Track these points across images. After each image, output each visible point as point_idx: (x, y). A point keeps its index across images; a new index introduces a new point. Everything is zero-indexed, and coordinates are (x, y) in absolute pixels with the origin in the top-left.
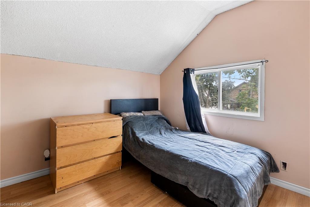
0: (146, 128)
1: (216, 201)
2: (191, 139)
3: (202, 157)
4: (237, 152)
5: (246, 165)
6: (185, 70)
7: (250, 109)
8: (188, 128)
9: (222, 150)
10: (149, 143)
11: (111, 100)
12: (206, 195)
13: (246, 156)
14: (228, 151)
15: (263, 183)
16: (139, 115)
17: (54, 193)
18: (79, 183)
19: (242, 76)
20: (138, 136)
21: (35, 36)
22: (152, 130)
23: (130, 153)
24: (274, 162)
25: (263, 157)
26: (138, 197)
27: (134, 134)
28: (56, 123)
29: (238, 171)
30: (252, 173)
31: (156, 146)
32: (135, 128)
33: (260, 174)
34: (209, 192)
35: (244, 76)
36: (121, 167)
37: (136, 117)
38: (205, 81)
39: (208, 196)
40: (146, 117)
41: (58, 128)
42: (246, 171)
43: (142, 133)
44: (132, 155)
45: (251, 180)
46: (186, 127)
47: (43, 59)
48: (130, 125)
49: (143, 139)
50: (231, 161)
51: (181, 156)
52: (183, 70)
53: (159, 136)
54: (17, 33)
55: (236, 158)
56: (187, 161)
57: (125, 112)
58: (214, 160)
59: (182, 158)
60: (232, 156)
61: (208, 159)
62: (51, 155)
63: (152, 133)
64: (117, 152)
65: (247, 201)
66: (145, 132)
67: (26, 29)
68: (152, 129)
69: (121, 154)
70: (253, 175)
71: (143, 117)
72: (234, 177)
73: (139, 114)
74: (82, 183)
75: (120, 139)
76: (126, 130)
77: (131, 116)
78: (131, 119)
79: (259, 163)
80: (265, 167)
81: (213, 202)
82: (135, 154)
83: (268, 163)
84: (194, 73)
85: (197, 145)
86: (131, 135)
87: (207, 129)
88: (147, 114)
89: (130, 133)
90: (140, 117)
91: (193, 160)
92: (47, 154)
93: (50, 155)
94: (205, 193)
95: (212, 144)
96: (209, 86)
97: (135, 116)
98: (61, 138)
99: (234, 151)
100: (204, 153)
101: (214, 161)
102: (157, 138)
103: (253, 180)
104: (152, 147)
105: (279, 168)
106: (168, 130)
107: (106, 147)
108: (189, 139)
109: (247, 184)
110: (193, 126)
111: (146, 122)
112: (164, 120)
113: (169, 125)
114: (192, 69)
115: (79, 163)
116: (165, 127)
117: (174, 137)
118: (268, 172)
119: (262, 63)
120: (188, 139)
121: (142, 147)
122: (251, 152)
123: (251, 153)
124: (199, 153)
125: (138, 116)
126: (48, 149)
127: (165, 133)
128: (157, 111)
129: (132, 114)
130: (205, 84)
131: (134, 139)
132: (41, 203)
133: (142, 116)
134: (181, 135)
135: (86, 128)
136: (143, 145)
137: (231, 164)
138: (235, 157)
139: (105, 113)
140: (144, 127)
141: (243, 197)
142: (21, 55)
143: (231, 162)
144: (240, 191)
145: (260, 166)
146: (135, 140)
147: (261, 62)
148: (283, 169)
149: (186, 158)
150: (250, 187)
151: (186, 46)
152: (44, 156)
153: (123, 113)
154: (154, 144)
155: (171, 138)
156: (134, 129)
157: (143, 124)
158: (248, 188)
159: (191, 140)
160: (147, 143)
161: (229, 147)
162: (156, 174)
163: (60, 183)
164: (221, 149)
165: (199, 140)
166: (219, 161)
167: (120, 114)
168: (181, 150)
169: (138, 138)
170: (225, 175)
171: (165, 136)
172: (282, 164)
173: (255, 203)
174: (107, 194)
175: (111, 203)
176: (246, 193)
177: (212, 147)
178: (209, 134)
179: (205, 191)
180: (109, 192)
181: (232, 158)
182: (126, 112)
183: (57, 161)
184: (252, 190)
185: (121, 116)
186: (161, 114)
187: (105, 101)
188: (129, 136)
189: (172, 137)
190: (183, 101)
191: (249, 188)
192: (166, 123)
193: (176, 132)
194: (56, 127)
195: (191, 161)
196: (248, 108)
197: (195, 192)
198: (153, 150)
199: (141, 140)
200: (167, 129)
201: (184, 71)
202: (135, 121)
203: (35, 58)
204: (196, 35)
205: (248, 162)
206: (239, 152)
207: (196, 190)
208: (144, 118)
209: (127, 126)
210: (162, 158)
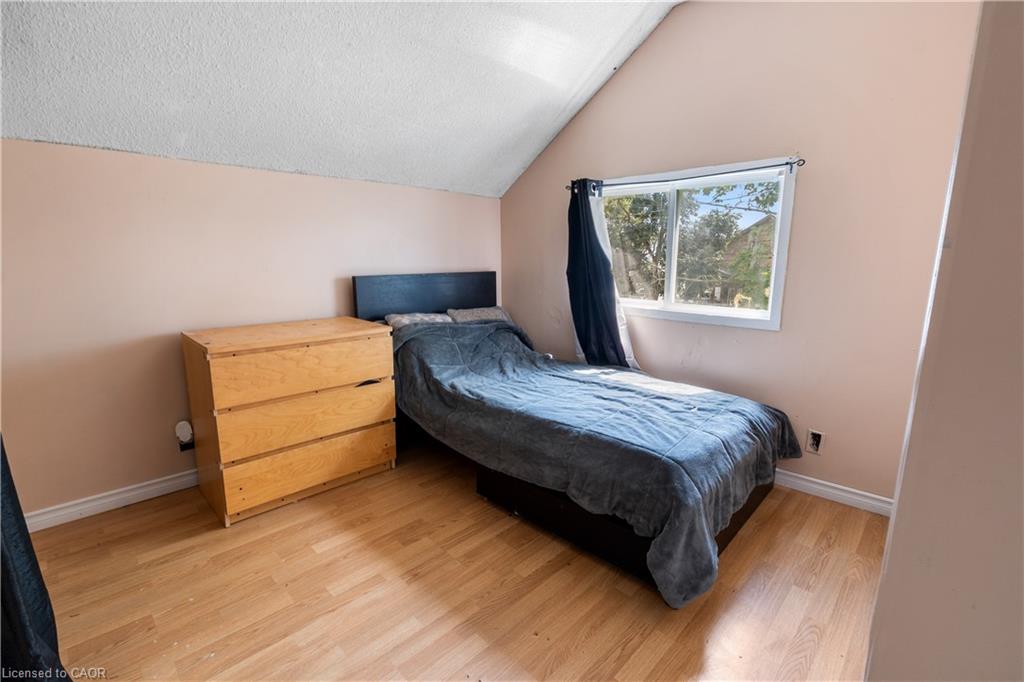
0: (460, 356)
1: (630, 518)
2: (584, 382)
3: (606, 423)
4: (699, 409)
5: (713, 438)
6: (574, 183)
7: (750, 299)
8: (582, 355)
9: (662, 407)
10: (470, 396)
11: (354, 278)
12: (609, 507)
13: (719, 418)
14: (675, 409)
15: (751, 480)
16: (441, 321)
17: (223, 525)
18: (284, 503)
19: (757, 199)
20: (438, 378)
21: (102, 79)
22: (477, 364)
23: (420, 424)
24: (792, 433)
25: (761, 421)
26: (443, 526)
27: (426, 372)
28: (206, 346)
29: (690, 449)
30: (724, 454)
31: (489, 403)
32: (428, 355)
33: (744, 458)
34: (617, 498)
35: (761, 198)
36: (396, 461)
37: (433, 328)
38: (648, 213)
39: (614, 509)
40: (460, 325)
41: (212, 358)
42: (708, 450)
43: (451, 372)
44: (423, 427)
45: (718, 469)
46: (575, 353)
47: (132, 152)
48: (415, 350)
49: (453, 386)
50: (677, 429)
51: (555, 422)
52: (570, 185)
53: (499, 377)
54: (45, 71)
55: (692, 423)
56: (566, 432)
57: (398, 313)
58: (636, 428)
59: (557, 427)
60: (683, 420)
61: (622, 428)
62: (196, 437)
63: (477, 369)
64: (383, 423)
65: (699, 510)
66: (458, 367)
67: (73, 58)
68: (477, 360)
69: (392, 426)
70: (727, 459)
71: (451, 328)
72: (677, 461)
73: (439, 318)
74: (292, 503)
75: (388, 388)
76: (403, 361)
77: (416, 324)
78: (417, 332)
79: (747, 433)
80: (764, 444)
81: (625, 520)
82: (431, 425)
83: (774, 435)
84: (600, 195)
85: (599, 397)
86: (418, 375)
87: (632, 355)
88: (465, 316)
89: (416, 371)
90: (443, 327)
91: (582, 431)
92: (184, 432)
93: (193, 434)
94: (606, 504)
95: (640, 393)
96: (660, 228)
97: (427, 323)
98: (226, 387)
99: (690, 409)
100: (614, 415)
101: (635, 431)
102: (491, 381)
103: (723, 470)
104: (478, 406)
105: (802, 447)
106: (524, 361)
107: (351, 408)
108: (580, 382)
109: (706, 477)
110: (594, 348)
111: (461, 340)
112: (512, 334)
113: (526, 348)
114: (597, 182)
115: (281, 450)
116: (516, 353)
117: (539, 379)
118: (771, 455)
119: (789, 166)
120: (578, 384)
121: (450, 407)
122: (734, 409)
123: (733, 412)
124: (601, 415)
125: (438, 323)
126: (186, 420)
127: (514, 371)
128: (492, 309)
129: (419, 317)
130: (649, 222)
131: (429, 388)
132: (193, 547)
133: (449, 323)
134: (559, 374)
135: (291, 359)
136: (454, 400)
137: (676, 437)
138: (689, 421)
139: (339, 316)
140: (454, 356)
141: (691, 502)
142: (63, 141)
143: (676, 433)
144: (685, 492)
145: (749, 440)
146: (432, 388)
147: (787, 164)
148: (812, 450)
149: (566, 428)
150: (712, 483)
151: (580, 106)
152: (178, 438)
153: (393, 315)
154: (483, 398)
155: (530, 381)
156: (427, 361)
157: (452, 347)
158: (706, 485)
159: (585, 386)
160: (465, 395)
161: (682, 399)
162: (490, 470)
163: (234, 503)
164: (658, 405)
165: (605, 385)
166: (649, 431)
167: (383, 319)
168: (555, 409)
169: (438, 384)
170: (656, 458)
171: (515, 378)
172: (810, 436)
173: (723, 519)
174: (363, 522)
175: (374, 541)
176: (699, 496)
177: (636, 402)
178: (637, 370)
179: (607, 499)
180: (368, 519)
181: (683, 423)
182: (401, 312)
183: (221, 447)
184: (718, 491)
185: (386, 323)
186: (505, 319)
187: (339, 281)
188: (413, 379)
189: (533, 380)
190: (566, 277)
191: (709, 486)
192: (518, 344)
193: (546, 367)
194: (208, 357)
195: (579, 432)
196: (744, 297)
197: (584, 503)
198: (480, 413)
199: (448, 388)
200: (521, 359)
201: (573, 189)
202: (428, 337)
203: (109, 149)
204: (611, 70)
205: (718, 432)
206: (703, 410)
207: (587, 498)
208: (455, 330)
209: (405, 353)
210: (505, 429)
